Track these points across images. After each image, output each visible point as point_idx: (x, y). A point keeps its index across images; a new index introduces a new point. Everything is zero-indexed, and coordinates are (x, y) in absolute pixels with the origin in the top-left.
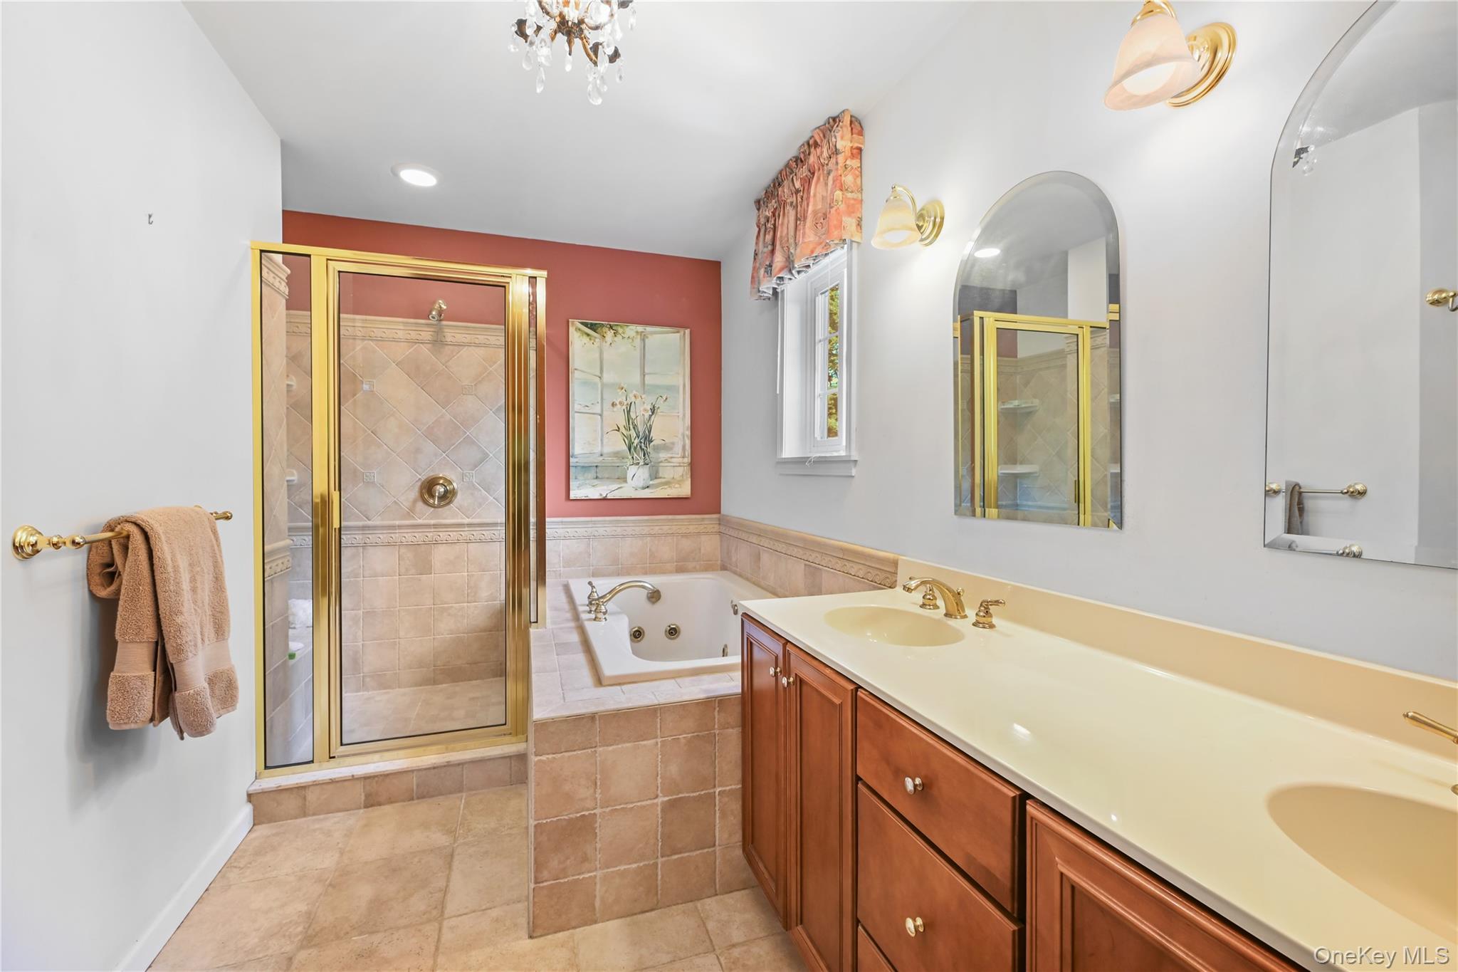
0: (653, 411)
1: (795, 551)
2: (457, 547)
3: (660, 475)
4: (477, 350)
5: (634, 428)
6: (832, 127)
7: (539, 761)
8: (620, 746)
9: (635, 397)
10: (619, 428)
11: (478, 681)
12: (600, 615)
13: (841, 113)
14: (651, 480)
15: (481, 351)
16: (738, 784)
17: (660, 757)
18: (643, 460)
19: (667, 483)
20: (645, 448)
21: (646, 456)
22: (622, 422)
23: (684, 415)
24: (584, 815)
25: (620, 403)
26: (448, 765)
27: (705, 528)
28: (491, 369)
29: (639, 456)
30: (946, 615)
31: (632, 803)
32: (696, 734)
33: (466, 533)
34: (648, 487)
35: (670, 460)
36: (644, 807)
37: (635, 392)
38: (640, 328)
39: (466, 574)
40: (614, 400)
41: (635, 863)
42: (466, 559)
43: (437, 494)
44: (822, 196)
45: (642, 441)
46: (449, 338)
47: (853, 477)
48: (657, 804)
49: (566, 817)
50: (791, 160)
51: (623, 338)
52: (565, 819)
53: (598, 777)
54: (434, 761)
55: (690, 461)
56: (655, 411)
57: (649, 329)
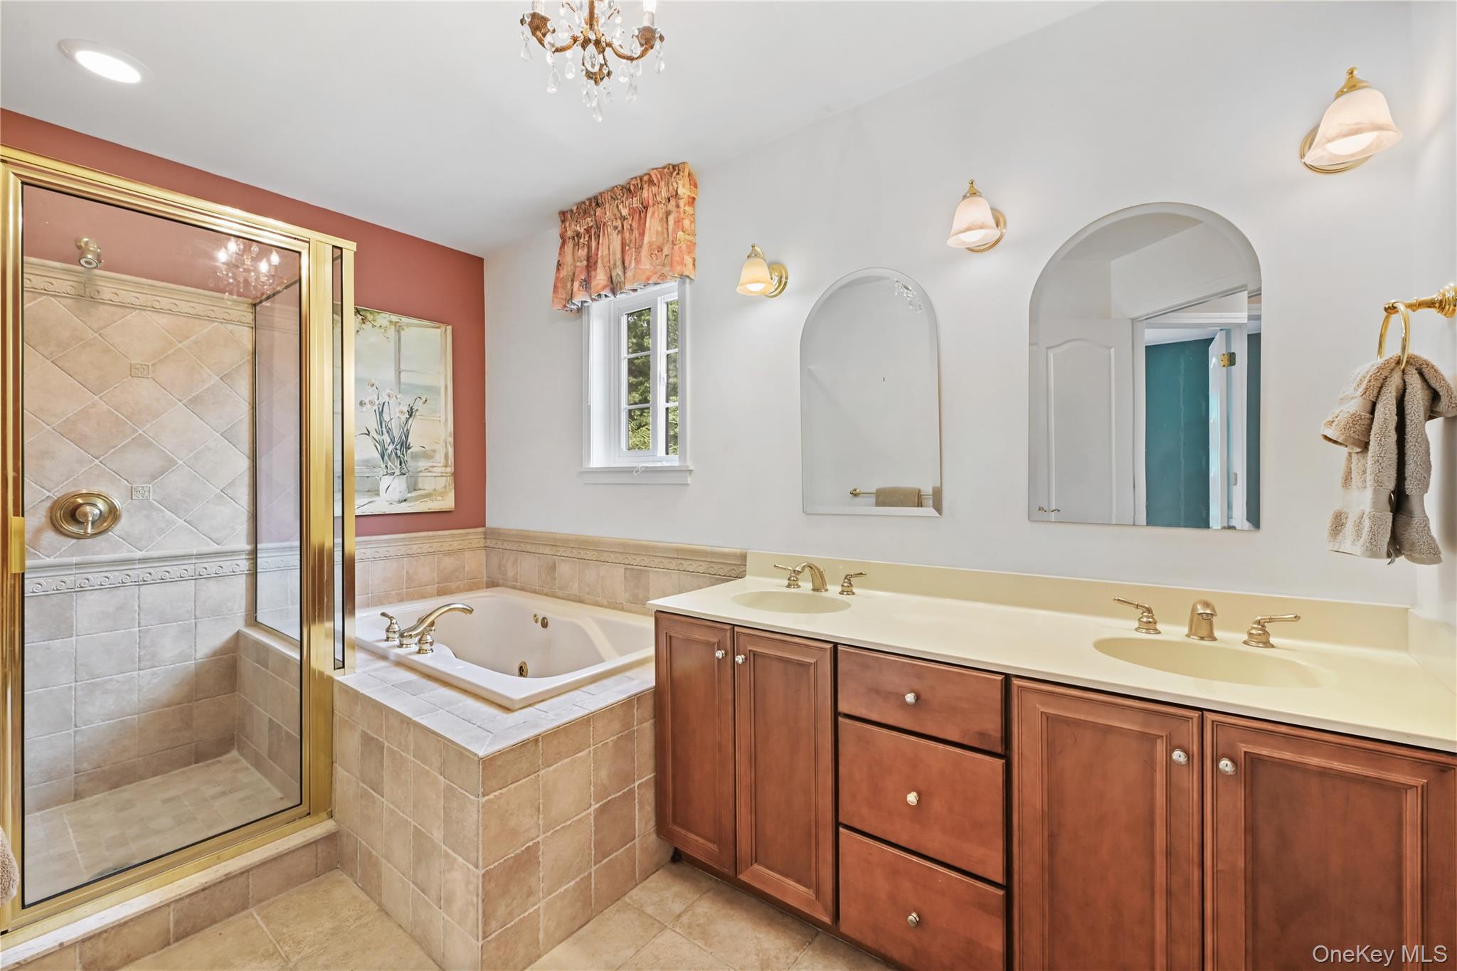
0: (411, 413)
1: (612, 558)
2: (121, 593)
3: (420, 486)
4: (156, 317)
5: (388, 432)
6: (672, 173)
7: (488, 801)
8: (559, 764)
9: (389, 396)
10: (369, 432)
11: (157, 777)
12: (427, 647)
13: (681, 163)
14: (409, 492)
15: (164, 320)
16: (651, 774)
17: (593, 765)
18: (398, 470)
19: (428, 496)
20: (401, 456)
21: (403, 464)
22: (373, 424)
23: (446, 420)
24: (529, 846)
25: (371, 402)
26: (229, 878)
27: (470, 543)
28: (180, 345)
29: (394, 465)
30: (814, 590)
31: (570, 819)
32: (620, 735)
33: (136, 572)
34: (405, 500)
35: (431, 469)
36: (580, 819)
37: (388, 391)
38: (394, 318)
39: (137, 629)
40: (363, 399)
41: (572, 880)
42: (137, 608)
43: (90, 519)
44: (657, 230)
45: (398, 447)
46: (107, 294)
47: (688, 484)
48: (590, 814)
49: (512, 855)
50: (616, 186)
51: (374, 326)
52: (512, 857)
53: (541, 801)
54: (203, 880)
55: (453, 470)
56: (413, 414)
57: (405, 320)
